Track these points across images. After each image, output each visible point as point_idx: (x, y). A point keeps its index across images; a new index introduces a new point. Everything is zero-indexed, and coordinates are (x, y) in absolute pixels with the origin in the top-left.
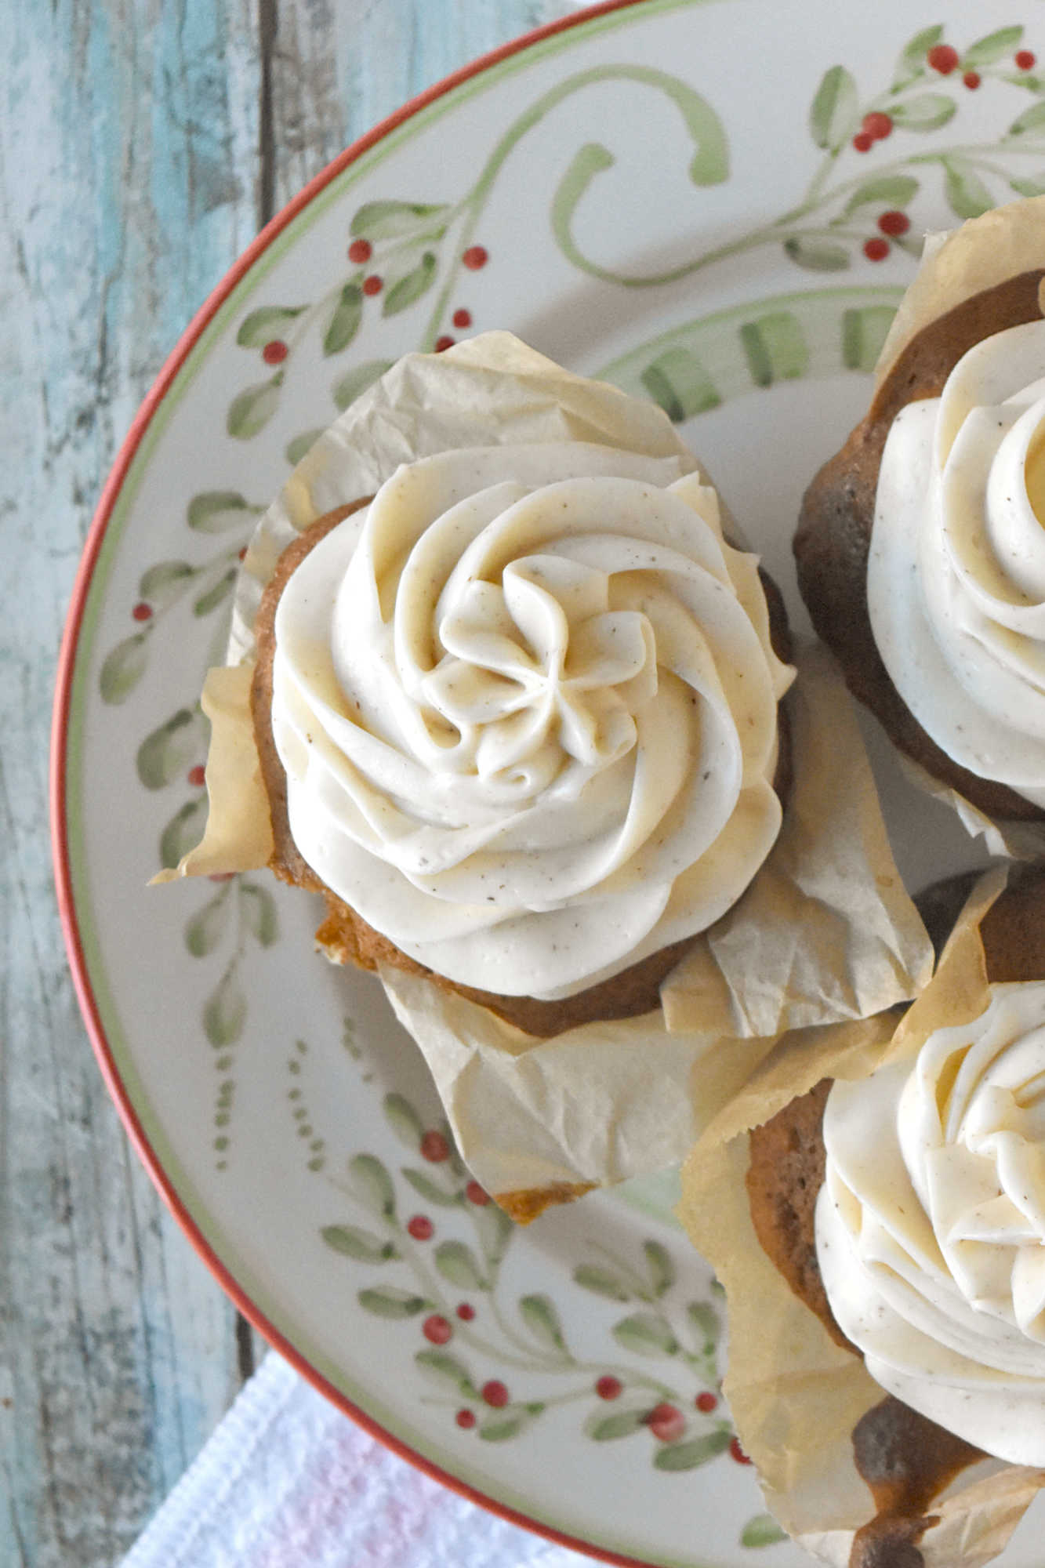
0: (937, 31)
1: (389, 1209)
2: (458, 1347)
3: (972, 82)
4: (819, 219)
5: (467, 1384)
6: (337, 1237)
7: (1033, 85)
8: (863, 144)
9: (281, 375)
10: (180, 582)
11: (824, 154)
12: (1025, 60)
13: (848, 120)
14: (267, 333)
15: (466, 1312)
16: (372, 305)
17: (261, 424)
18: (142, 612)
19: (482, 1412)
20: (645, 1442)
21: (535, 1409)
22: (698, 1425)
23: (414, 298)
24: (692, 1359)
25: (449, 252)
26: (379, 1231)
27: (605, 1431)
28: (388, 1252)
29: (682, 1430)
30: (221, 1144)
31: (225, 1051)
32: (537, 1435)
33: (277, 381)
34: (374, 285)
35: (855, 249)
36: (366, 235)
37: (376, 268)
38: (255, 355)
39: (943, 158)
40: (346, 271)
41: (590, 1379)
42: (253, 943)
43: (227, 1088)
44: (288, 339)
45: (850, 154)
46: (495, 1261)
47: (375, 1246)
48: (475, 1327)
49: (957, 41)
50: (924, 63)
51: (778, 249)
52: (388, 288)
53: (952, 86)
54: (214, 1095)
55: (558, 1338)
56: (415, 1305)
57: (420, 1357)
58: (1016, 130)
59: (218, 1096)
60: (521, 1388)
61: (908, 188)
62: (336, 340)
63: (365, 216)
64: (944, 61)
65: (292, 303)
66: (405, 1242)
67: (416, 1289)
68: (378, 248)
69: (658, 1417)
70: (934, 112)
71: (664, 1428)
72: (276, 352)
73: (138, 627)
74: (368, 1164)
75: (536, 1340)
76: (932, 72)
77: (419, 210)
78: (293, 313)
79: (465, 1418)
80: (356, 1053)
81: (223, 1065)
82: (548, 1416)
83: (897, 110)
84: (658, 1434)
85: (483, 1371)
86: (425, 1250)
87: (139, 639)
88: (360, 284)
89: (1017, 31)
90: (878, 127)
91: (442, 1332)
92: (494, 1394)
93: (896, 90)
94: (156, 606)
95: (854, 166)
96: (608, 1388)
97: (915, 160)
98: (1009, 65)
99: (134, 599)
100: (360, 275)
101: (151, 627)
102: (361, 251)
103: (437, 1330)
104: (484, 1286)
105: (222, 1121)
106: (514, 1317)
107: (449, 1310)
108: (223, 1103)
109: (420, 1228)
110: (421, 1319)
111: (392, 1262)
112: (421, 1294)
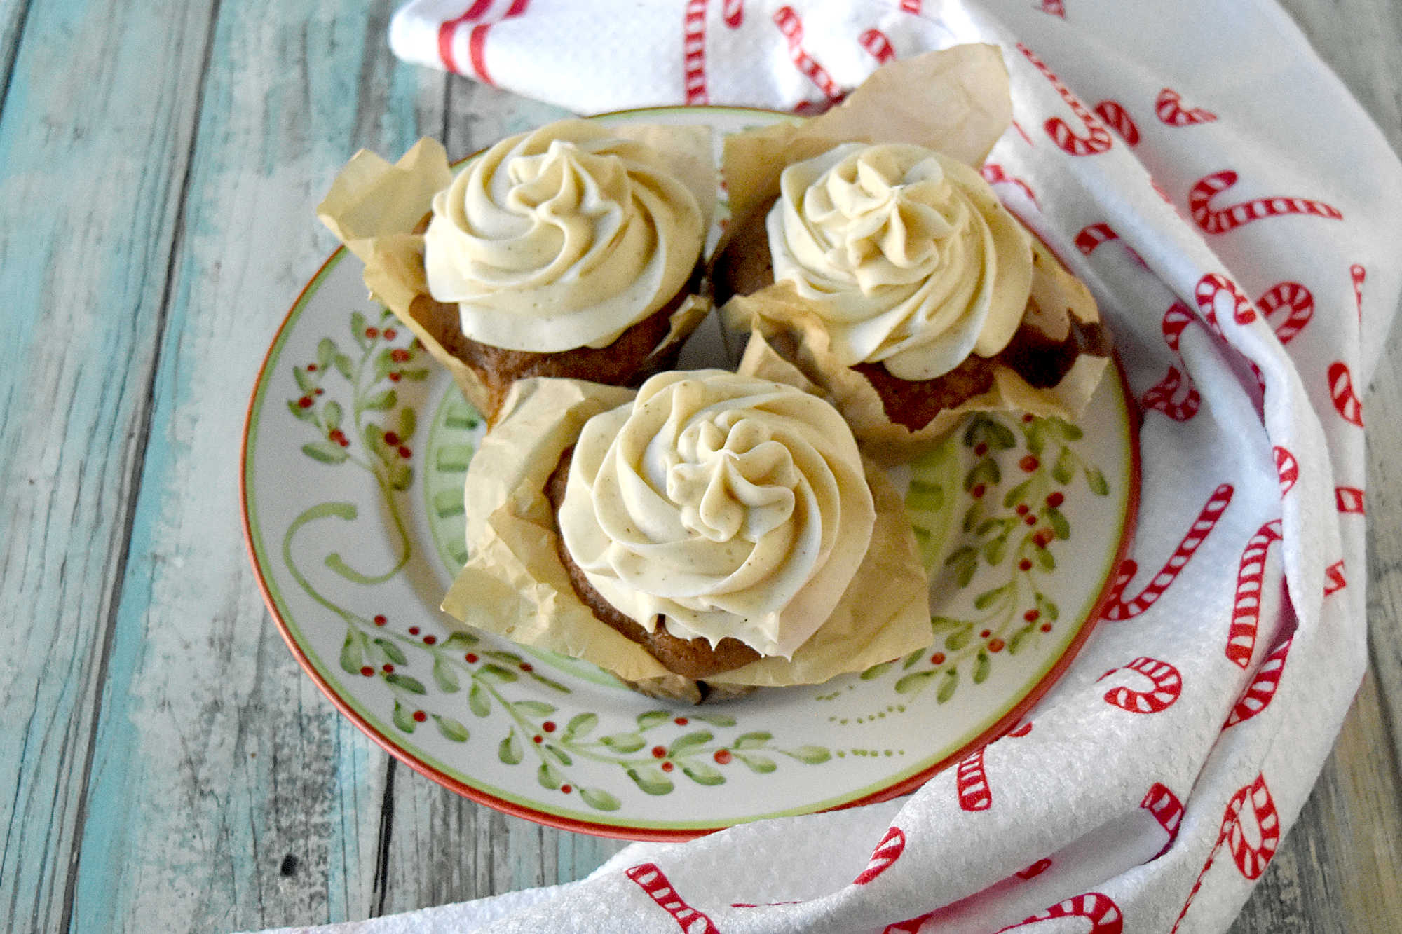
0: (290, 404)
1: (927, 674)
2: (1005, 636)
3: (319, 392)
4: (384, 471)
5: (1027, 630)
6: (942, 698)
7: (325, 367)
8: (344, 443)
9: (434, 716)
10: (550, 771)
11: (348, 462)
12: (312, 368)
13: (332, 449)
14: (408, 719)
15: (986, 634)
16: (399, 670)
17: (461, 727)
18: (566, 789)
19: (1042, 621)
20: (1054, 546)
21: (1039, 597)
22: (1044, 523)
23: (398, 651)
24: (1008, 530)
25: (375, 632)
26: (940, 678)
27: (1049, 564)
28: (952, 672)
29: (1049, 530)
30: (888, 753)
31: (833, 753)
32: (1053, 595)
34: (388, 668)
35: (402, 462)
36: (358, 668)
37: (379, 665)
38: (420, 726)
39: (358, 412)
40: (377, 681)
41: (1022, 574)
42: (770, 743)
43: (855, 752)
44: (413, 710)
45: (350, 450)
46: (956, 624)
47: (949, 678)
48: (993, 628)
49: (297, 395)
50: (305, 411)
51: (399, 496)
52: (389, 662)
53: (320, 403)
55: (1000, 591)
56: (982, 658)
57: (1012, 652)
58: (348, 376)
59: (860, 757)
60: (1029, 605)
61: (371, 428)
62: (418, 689)
63: (346, 666)
64: (306, 403)
65: (392, 707)
66: (947, 664)
67: (974, 657)
68: (367, 663)
69: (1041, 541)
70: (333, 411)
71: (1046, 537)
72: (420, 717)
73: (575, 793)
74: (900, 686)
75: (1000, 601)
76: (312, 408)
77: (348, 642)
78: (398, 707)
79: (1046, 628)
80: (836, 694)
81: (841, 755)
82: (1041, 591)
83: (329, 427)
84: (1050, 539)
85: (1020, 623)
86: (951, 657)
87: (582, 791)
88: (386, 674)
89: (296, 371)
90: (337, 436)
91: (997, 644)
92: (1031, 617)
93: (318, 425)
94: (563, 783)
95: (358, 448)
96: (1026, 566)
97: (358, 423)
98: (313, 376)
99: (559, 793)
100: (381, 674)
101: (576, 786)
102: (367, 672)
103: (996, 646)
104: (970, 626)
105: (874, 754)
106: (987, 612)
107: (984, 642)
108: (864, 753)
109: (937, 659)
110: (989, 654)
111: (958, 669)
112: (976, 654)
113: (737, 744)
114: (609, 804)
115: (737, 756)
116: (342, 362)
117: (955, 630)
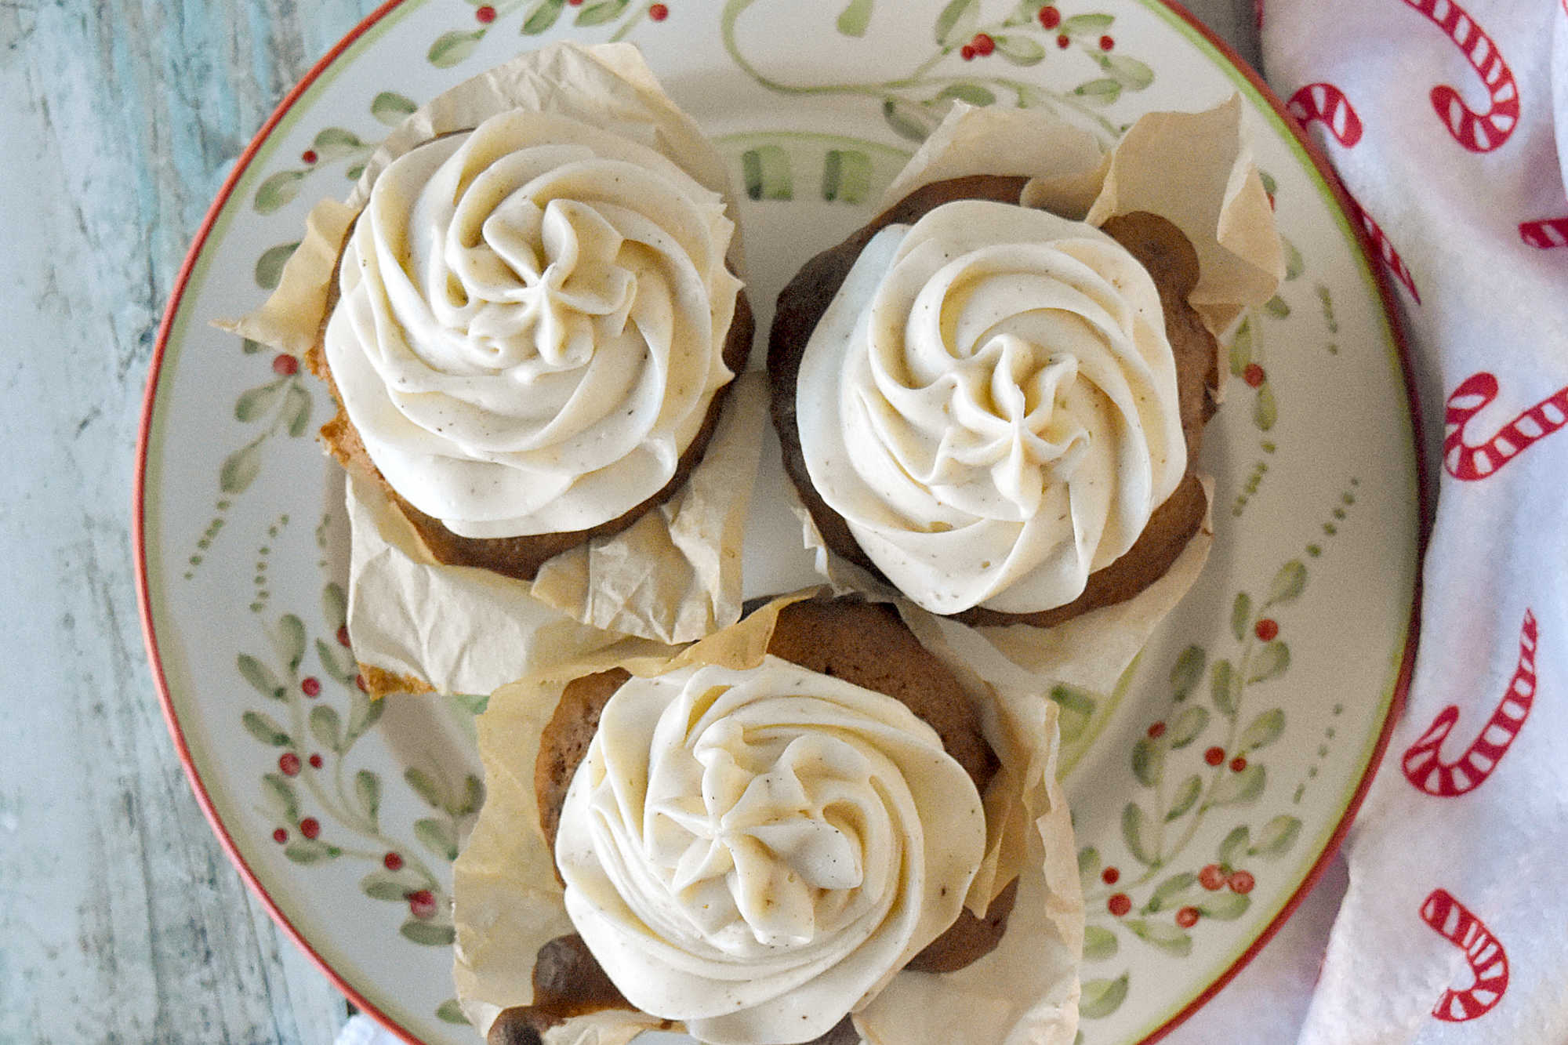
1: (294, 664)
2: (298, 783)
3: (1063, 42)
4: (916, 94)
5: (293, 811)
6: (248, 665)
7: (1105, 64)
8: (969, 53)
9: (483, 32)
10: (346, 148)
11: (939, 49)
12: (1107, 43)
13: (965, 32)
15: (316, 761)
16: (570, 12)
17: (454, 62)
19: (295, 837)
20: (402, 911)
21: (334, 852)
23: (602, 21)
26: (279, 674)
27: (377, 890)
28: (280, 693)
29: (431, 915)
30: (196, 560)
31: (228, 496)
32: (323, 869)
33: (478, 36)
38: (472, 10)
39: (1020, 89)
41: (383, 850)
42: (283, 429)
43: (218, 523)
44: (500, 9)
45: (956, 55)
46: (354, 735)
47: (272, 685)
48: (318, 774)
49: (1066, 9)
50: (1035, 14)
53: (1048, 39)
54: (207, 523)
55: (374, 810)
56: (282, 739)
57: (268, 778)
58: (1080, 91)
59: (209, 526)
60: (328, 833)
61: (987, 98)
62: (534, 25)
64: (1050, 18)
66: (296, 694)
69: (419, 899)
70: (1026, 52)
71: (421, 908)
72: (487, 14)
73: (303, 166)
74: (294, 623)
75: (359, 806)
76: (1037, 23)
79: (280, 835)
80: (322, 542)
81: (222, 505)
82: (340, 860)
83: (1003, 40)
84: (413, 909)
85: (309, 809)
86: (307, 704)
87: (299, 174)
89: (1108, 20)
90: (984, 46)
91: (292, 767)
92: (309, 828)
93: (1007, 24)
94: (321, 156)
95: (956, 69)
96: (393, 861)
97: (1001, 81)
98: (1094, 41)
99: (308, 145)
101: (310, 170)
103: (289, 764)
104: (338, 748)
105: (203, 544)
106: (349, 778)
107: (305, 755)
108: (210, 533)
109: (311, 687)
110: (282, 750)
111: (280, 701)
112: (290, 733)
113: (299, 391)
114: (267, 198)
115: (281, 383)
116: (1110, 90)
117: (344, 731)
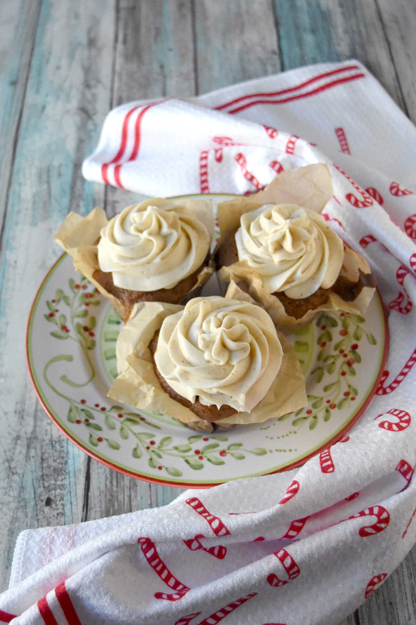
0: (45, 316)
1: (305, 418)
2: (336, 402)
3: (57, 311)
4: (84, 343)
5: (345, 400)
6: (311, 428)
7: (59, 301)
8: (67, 331)
9: (105, 439)
10: (153, 460)
11: (69, 339)
12: (54, 301)
13: (62, 333)
14: (95, 441)
15: (328, 402)
16: (91, 421)
17: (116, 444)
18: (160, 468)
19: (351, 396)
20: (355, 366)
21: (349, 386)
22: (350, 356)
23: (91, 414)
24: (336, 359)
25: (81, 406)
26: (310, 420)
27: (353, 373)
28: (315, 417)
29: (352, 359)
30: (290, 451)
31: (268, 451)
32: (354, 385)
33: (107, 440)
34: (87, 420)
35: (91, 338)
36: (75, 420)
37: (83, 419)
38: (100, 443)
39: (73, 318)
40: (82, 426)
41: (342, 377)
42: (242, 447)
43: (277, 450)
44: (97, 437)
45: (69, 334)
46: (316, 398)
47: (314, 420)
48: (331, 398)
49: (48, 312)
50: (51, 318)
51: (89, 352)
52: (87, 418)
53: (57, 315)
54: (279, 453)
55: (333, 384)
56: (327, 411)
57: (339, 408)
58: (68, 304)
59: (279, 452)
60: (346, 389)
61: (78, 325)
62: (99, 428)
63: (70, 420)
64: (51, 315)
65: (89, 436)
66: (313, 414)
68: (78, 419)
69: (349, 364)
70: (62, 318)
71: (351, 362)
72: (100, 440)
73: (164, 469)
74: (294, 423)
75: (333, 388)
76: (54, 317)
77: (70, 411)
78: (91, 436)
79: (353, 399)
80: (268, 427)
81: (271, 451)
82: (351, 384)
83: (61, 325)
84: (353, 363)
85: (342, 397)
86: (314, 411)
87: (166, 469)
88: (86, 423)
89: (48, 303)
90: (65, 328)
91: (333, 405)
92: (347, 394)
93: (56, 324)
94: (159, 465)
95: (73, 333)
96: (343, 374)
97: (72, 322)
98: (54, 304)
99: (157, 470)
100: (84, 423)
101: (164, 466)
102: (78, 422)
103: (333, 406)
104: (322, 399)
105: (285, 451)
106: (328, 393)
107: (328, 405)
108: (281, 451)
109: (309, 412)
110: (330, 410)
111: (317, 416)
112: (324, 410)
113: (229, 448)
114: (178, 474)
115: (229, 453)
116: (66, 298)
117: (316, 400)
